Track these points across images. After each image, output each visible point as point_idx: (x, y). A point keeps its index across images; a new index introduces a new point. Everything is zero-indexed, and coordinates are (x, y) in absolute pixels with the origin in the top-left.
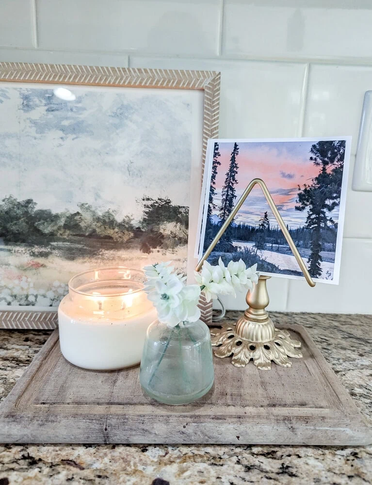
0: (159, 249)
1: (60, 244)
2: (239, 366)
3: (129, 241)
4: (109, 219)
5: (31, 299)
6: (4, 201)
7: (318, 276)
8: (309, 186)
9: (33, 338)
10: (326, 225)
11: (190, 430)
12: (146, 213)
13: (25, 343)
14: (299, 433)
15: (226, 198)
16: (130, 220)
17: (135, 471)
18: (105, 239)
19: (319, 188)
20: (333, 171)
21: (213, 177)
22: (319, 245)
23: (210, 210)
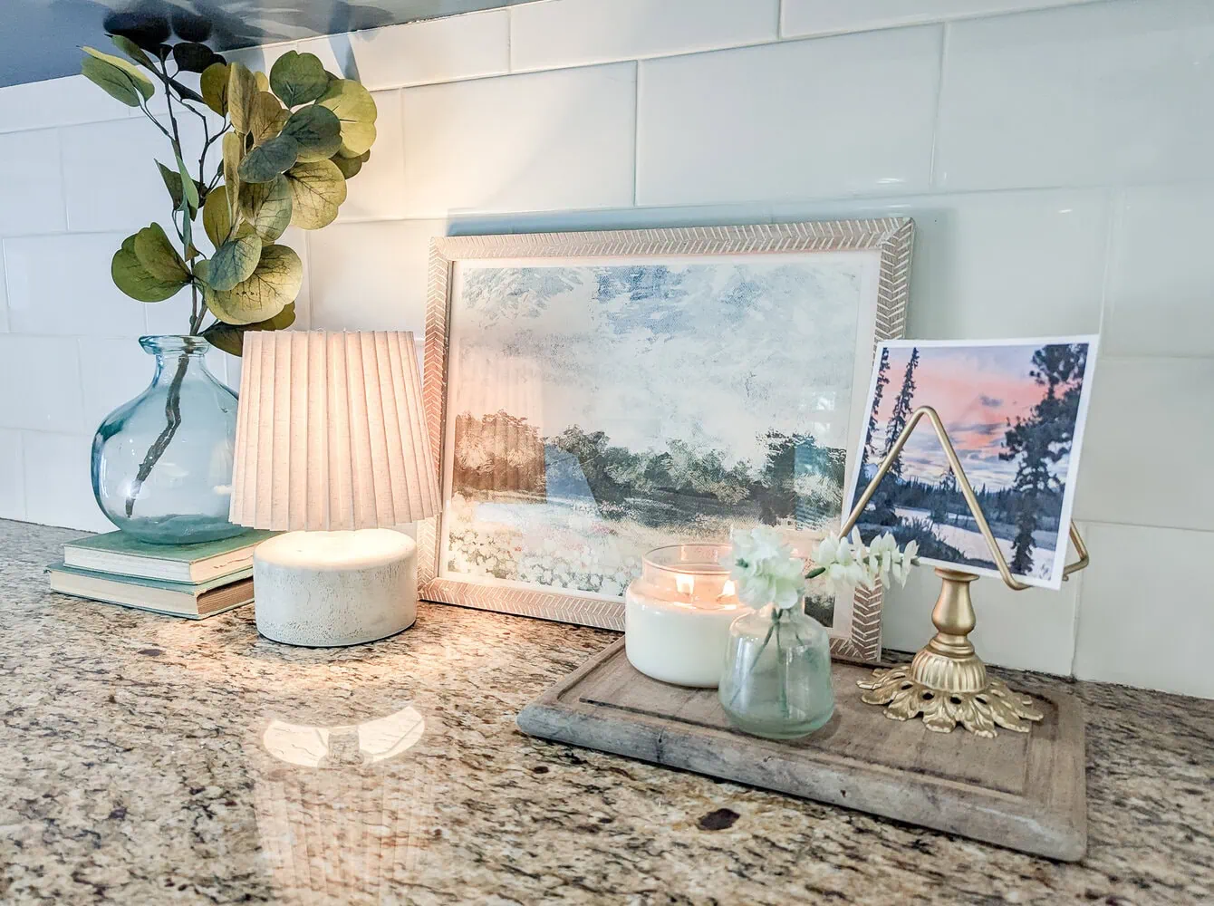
0: (791, 520)
1: (639, 501)
2: (894, 717)
3: (741, 503)
4: (713, 465)
5: (595, 581)
6: (566, 433)
7: (1026, 572)
8: (1024, 420)
9: (595, 645)
10: (1046, 485)
11: (773, 766)
12: (772, 458)
13: (585, 649)
14: (944, 808)
15: (893, 436)
16: (746, 469)
17: (699, 797)
18: (706, 497)
19: (1041, 423)
20: (1066, 394)
21: (876, 403)
22: (1034, 520)
23: (865, 456)
